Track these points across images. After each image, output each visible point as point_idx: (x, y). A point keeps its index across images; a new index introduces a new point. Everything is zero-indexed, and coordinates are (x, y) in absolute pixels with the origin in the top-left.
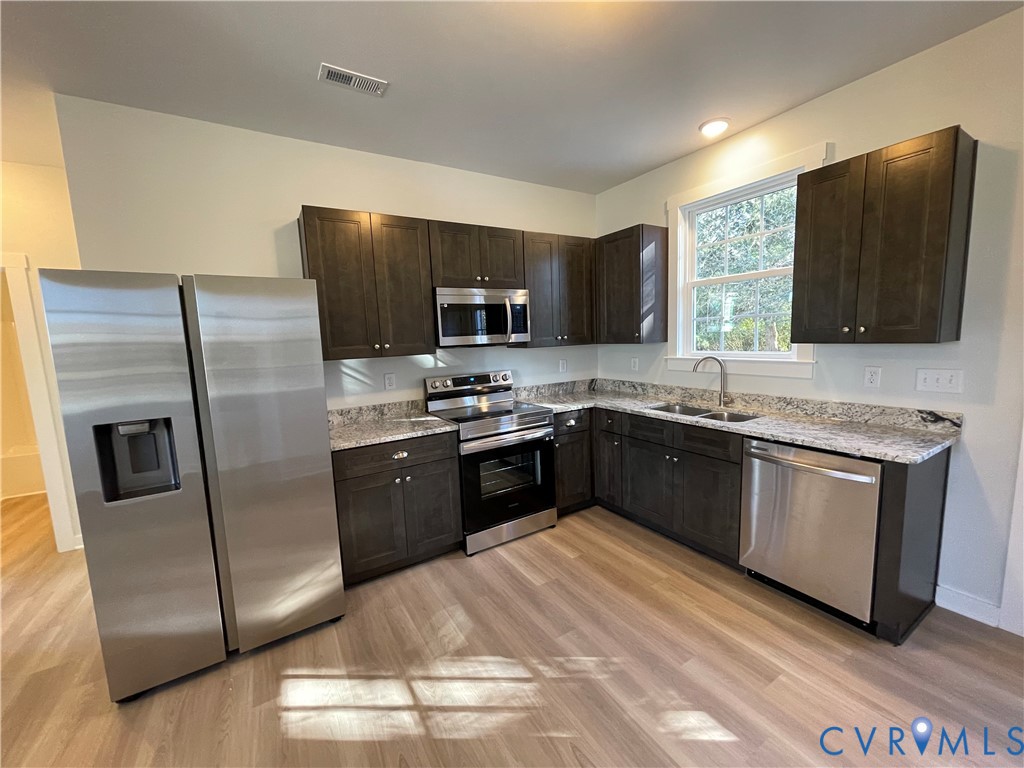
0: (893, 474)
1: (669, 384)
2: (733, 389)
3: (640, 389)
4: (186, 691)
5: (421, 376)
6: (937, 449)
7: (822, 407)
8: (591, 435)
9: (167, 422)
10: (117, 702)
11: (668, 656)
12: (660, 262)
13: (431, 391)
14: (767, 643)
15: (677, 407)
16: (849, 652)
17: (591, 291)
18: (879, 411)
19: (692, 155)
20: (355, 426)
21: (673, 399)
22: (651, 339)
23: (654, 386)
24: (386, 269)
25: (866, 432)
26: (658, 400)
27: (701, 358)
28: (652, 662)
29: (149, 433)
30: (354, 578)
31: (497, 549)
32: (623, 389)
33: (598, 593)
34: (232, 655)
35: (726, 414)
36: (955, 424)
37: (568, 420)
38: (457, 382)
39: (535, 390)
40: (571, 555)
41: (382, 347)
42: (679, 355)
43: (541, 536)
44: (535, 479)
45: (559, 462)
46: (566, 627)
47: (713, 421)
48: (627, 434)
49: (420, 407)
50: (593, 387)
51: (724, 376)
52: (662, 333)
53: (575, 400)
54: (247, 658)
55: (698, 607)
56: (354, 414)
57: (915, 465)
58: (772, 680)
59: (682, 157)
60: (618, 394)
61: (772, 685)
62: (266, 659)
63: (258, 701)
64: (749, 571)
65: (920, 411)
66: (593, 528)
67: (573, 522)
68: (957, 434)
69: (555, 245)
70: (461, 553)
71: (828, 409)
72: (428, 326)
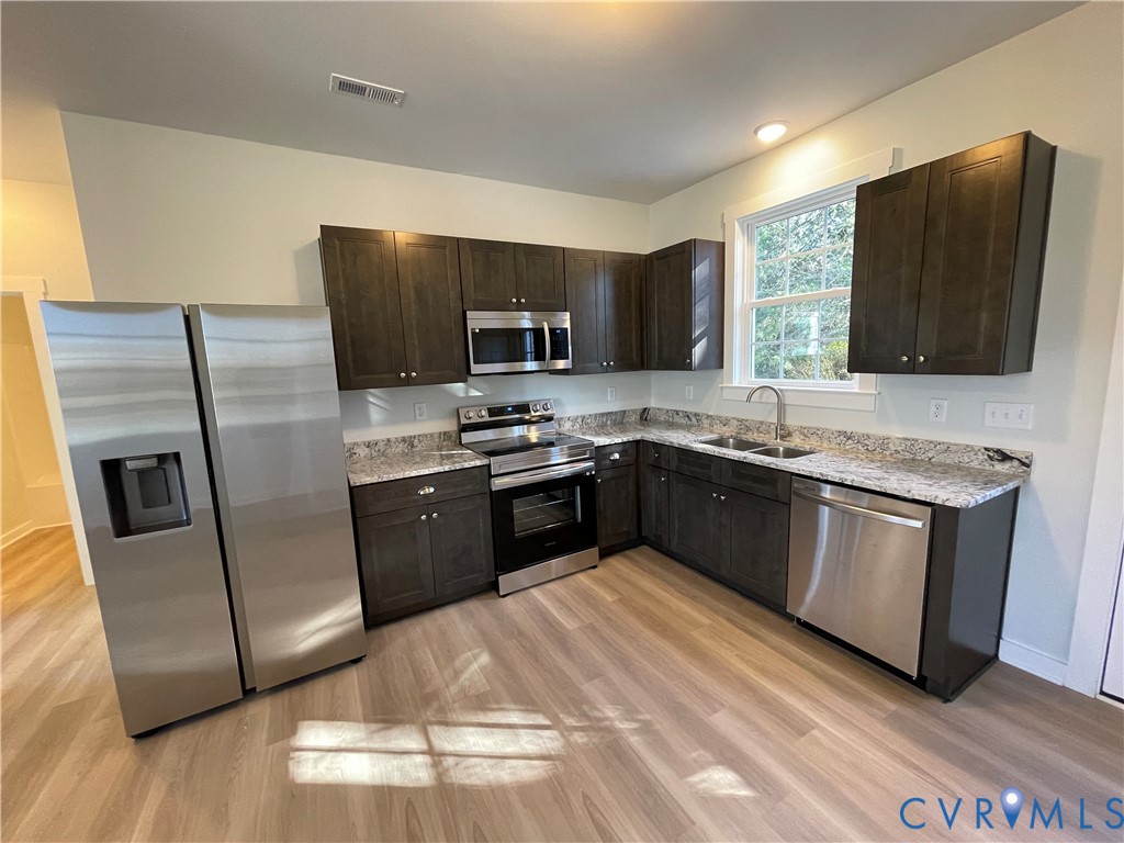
0: (943, 519)
1: (725, 414)
2: (791, 421)
3: (693, 419)
4: (202, 727)
5: (454, 405)
6: (996, 492)
7: (884, 442)
8: (637, 470)
9: (177, 456)
10: (133, 737)
11: (698, 708)
12: (715, 280)
13: (464, 421)
14: (806, 695)
15: (731, 440)
16: (892, 707)
17: (641, 311)
18: (944, 447)
19: (750, 162)
20: (383, 459)
21: (727, 431)
22: (704, 365)
23: (708, 416)
24: (412, 292)
25: (927, 470)
26: (712, 432)
27: (757, 386)
28: (678, 712)
29: (157, 468)
30: (375, 618)
31: (533, 591)
32: (678, 419)
33: (633, 638)
34: (249, 693)
35: (781, 449)
36: (1024, 464)
37: (612, 454)
38: (492, 412)
39: (580, 420)
40: (609, 598)
41: (408, 376)
42: (736, 383)
43: (581, 577)
44: (575, 517)
45: (602, 498)
46: (594, 674)
47: (762, 457)
48: (674, 468)
49: (453, 439)
50: (645, 417)
51: (781, 407)
52: (717, 359)
53: (622, 432)
54: (263, 697)
55: (737, 655)
56: (381, 446)
57: (967, 510)
58: (802, 734)
59: (737, 164)
60: (671, 425)
61: (802, 739)
62: (284, 697)
63: (272, 741)
64: (799, 620)
65: (986, 449)
66: (636, 569)
67: (617, 563)
68: (1026, 477)
69: (600, 262)
70: (494, 593)
71: (891, 446)
72: (458, 352)
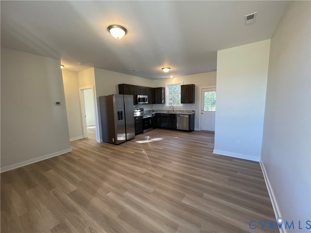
0: (190, 115)
1: (166, 109)
3: (161, 111)
8: (156, 117)
12: (164, 92)
17: (154, 96)
18: (189, 111)
22: (163, 103)
24: (132, 93)
27: (170, 106)
30: (136, 134)
32: (158, 111)
37: (154, 115)
38: (137, 109)
42: (167, 106)
44: (150, 123)
45: (153, 121)
48: (162, 116)
50: (153, 111)
51: (173, 108)
52: (165, 103)
65: (192, 110)
68: (195, 112)
69: (150, 89)
72: (136, 101)
